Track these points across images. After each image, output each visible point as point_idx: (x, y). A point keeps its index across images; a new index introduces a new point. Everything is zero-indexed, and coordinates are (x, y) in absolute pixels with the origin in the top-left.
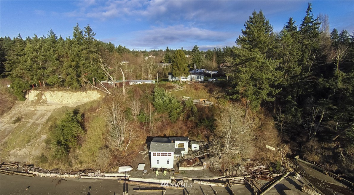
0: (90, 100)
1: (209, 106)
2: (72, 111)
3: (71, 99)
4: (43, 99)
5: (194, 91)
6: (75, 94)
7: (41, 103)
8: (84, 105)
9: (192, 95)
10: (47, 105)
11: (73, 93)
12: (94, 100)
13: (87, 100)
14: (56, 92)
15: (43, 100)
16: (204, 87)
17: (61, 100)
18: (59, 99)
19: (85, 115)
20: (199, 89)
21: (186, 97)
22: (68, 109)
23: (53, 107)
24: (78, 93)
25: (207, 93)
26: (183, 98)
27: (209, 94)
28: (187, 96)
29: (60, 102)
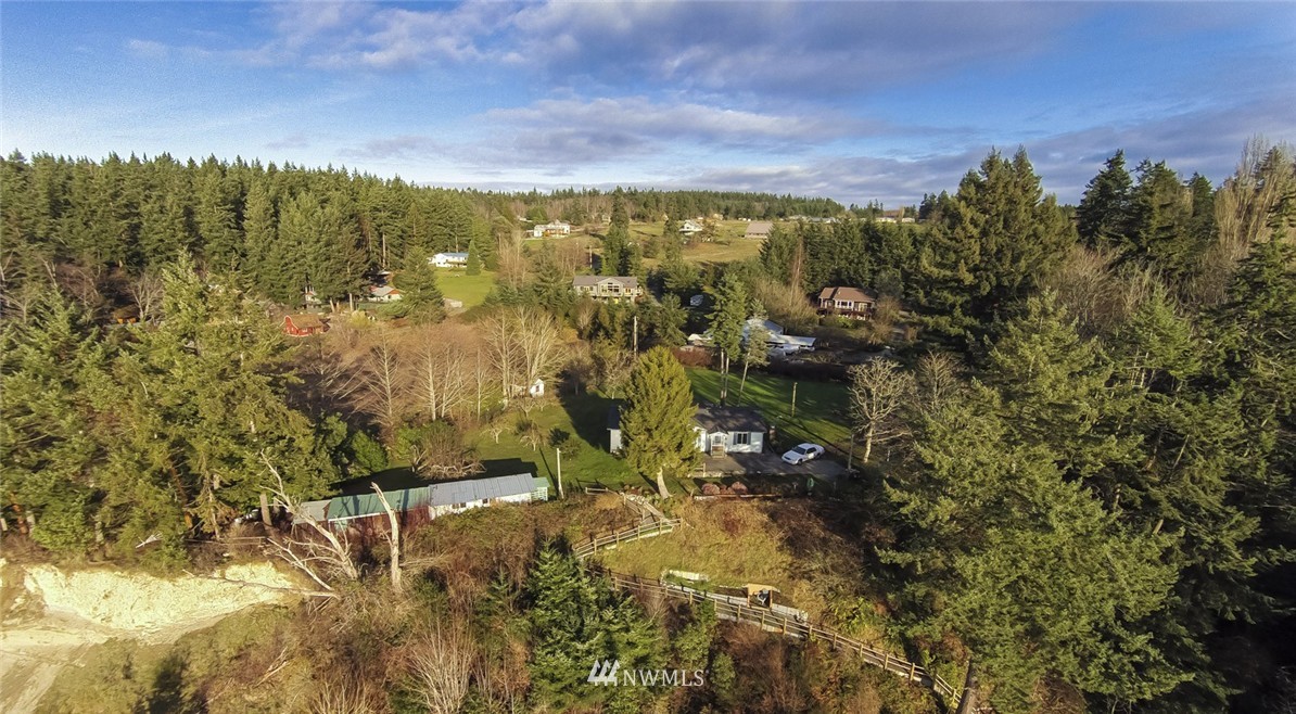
0: (245, 604)
1: (786, 632)
2: (153, 667)
3: (150, 613)
4: (28, 592)
5: (722, 538)
6: (166, 583)
7: (13, 615)
8: (211, 633)
9: (713, 561)
10: (39, 624)
11: (158, 580)
12: (264, 605)
13: (228, 606)
14: (79, 577)
15: (28, 596)
16: (765, 518)
17: (103, 609)
18: (95, 609)
19: (210, 701)
20: (745, 526)
21: (685, 575)
22: (135, 660)
23: (71, 639)
24: (181, 580)
25: (780, 549)
26: (669, 577)
27: (787, 558)
28: (687, 569)
29: (99, 619)
